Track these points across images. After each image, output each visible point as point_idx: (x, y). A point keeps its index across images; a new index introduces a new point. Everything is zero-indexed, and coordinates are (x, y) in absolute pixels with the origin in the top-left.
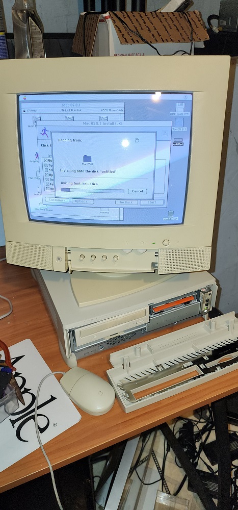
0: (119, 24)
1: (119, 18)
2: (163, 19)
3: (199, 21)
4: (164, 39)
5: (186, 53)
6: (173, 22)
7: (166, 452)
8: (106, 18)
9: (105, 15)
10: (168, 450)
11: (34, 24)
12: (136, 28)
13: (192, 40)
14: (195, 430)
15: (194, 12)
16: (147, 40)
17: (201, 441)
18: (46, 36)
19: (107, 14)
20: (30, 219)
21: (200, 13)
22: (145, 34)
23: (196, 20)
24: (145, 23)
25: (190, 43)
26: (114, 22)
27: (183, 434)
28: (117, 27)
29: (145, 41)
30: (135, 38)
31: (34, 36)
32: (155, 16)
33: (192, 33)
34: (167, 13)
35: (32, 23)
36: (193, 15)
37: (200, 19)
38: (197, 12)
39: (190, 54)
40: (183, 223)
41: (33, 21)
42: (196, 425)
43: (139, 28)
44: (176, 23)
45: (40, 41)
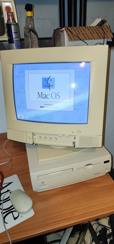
0: (69, 32)
1: (69, 30)
2: (90, 29)
3: (109, 29)
4: (90, 39)
5: (101, 44)
6: (95, 30)
7: (91, 242)
8: (63, 30)
9: (63, 29)
10: (93, 241)
11: (33, 34)
12: (77, 34)
13: (104, 38)
14: (108, 232)
15: (106, 25)
16: (82, 39)
17: (111, 238)
18: (39, 39)
19: (64, 29)
20: (17, 119)
21: (109, 26)
22: (81, 36)
23: (107, 29)
24: (81, 31)
25: (103, 40)
26: (67, 32)
27: (101, 234)
28: (68, 34)
29: (81, 40)
30: (76, 38)
31: (33, 39)
32: (87, 28)
33: (104, 35)
34: (93, 26)
35: (32, 34)
36: (105, 27)
37: (109, 28)
38: (107, 25)
39: (103, 44)
40: (87, 123)
41: (33, 33)
42: (108, 230)
43: (78, 34)
44: (97, 31)
45: (36, 41)
